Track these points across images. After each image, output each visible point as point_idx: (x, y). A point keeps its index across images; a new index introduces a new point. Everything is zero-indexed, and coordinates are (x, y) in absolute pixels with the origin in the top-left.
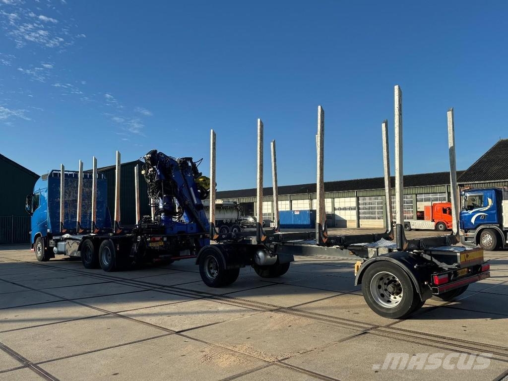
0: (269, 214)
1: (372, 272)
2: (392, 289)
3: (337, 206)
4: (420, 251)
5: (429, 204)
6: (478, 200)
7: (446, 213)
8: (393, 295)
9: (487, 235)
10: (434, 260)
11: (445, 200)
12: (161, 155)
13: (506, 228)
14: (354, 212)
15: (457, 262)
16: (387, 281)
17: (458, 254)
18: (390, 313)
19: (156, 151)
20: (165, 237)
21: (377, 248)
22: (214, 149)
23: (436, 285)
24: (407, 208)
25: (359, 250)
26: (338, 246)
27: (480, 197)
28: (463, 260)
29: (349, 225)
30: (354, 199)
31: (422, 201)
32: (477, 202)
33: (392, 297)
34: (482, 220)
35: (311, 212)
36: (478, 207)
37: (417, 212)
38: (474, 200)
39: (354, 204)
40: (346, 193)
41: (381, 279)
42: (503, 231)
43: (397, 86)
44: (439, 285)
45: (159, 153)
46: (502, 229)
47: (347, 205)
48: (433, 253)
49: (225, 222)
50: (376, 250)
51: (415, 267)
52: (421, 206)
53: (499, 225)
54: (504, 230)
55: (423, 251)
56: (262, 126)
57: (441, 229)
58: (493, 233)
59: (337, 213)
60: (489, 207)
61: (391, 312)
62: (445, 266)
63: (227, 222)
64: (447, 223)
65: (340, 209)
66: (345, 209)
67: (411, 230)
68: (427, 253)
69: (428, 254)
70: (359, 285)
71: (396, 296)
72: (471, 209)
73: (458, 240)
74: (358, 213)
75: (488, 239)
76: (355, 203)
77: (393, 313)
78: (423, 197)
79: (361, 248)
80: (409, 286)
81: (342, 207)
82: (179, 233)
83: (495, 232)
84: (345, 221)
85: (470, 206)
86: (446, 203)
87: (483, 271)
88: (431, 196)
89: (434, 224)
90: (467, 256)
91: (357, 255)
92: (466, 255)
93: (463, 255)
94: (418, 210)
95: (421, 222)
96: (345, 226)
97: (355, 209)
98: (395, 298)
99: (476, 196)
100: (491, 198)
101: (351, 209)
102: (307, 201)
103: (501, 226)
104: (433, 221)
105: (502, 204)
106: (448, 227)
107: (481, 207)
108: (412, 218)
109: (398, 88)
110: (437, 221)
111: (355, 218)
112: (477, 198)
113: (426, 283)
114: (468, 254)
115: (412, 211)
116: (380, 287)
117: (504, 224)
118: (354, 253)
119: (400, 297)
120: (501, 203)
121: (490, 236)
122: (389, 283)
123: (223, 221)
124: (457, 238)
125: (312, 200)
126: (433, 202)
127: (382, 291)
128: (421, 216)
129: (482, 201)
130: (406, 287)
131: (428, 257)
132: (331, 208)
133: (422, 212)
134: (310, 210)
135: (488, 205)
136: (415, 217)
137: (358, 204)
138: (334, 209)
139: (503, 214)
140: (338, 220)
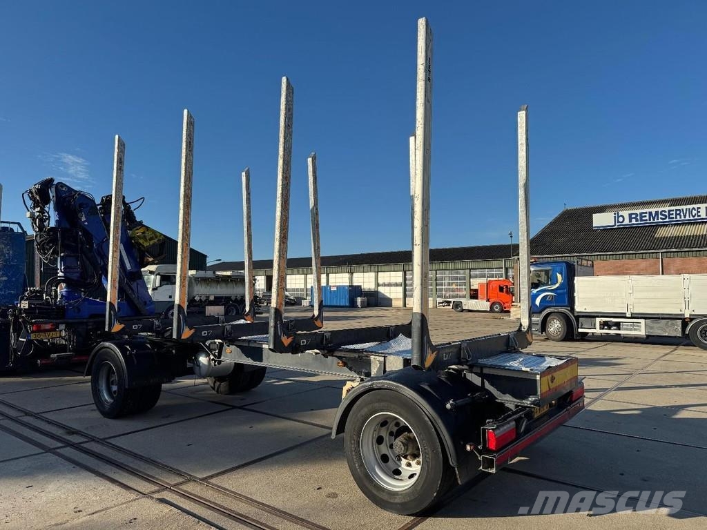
0: (302, 290)
1: (365, 410)
2: (403, 449)
3: (380, 282)
4: (461, 367)
5: (484, 281)
6: (544, 276)
7: (503, 292)
8: (405, 457)
9: (555, 321)
10: (488, 386)
11: (502, 277)
12: (62, 187)
13: (578, 312)
14: (400, 289)
15: (535, 393)
16: (394, 430)
17: (538, 377)
18: (396, 504)
19: (52, 180)
20: (62, 324)
21: (385, 357)
22: (120, 169)
23: (489, 451)
24: (460, 285)
25: (353, 359)
26: (317, 351)
27: (547, 272)
28: (545, 389)
29: (395, 303)
30: (401, 274)
31: (476, 277)
32: (543, 279)
33: (404, 461)
34: (550, 302)
35: (350, 288)
36: (544, 284)
37: (471, 290)
38: (539, 276)
39: (400, 280)
40: (392, 266)
41: (384, 424)
42: (574, 316)
43: (424, 18)
44: (497, 451)
45: (58, 183)
46: (573, 314)
47: (393, 281)
48: (486, 371)
49: (233, 298)
50: (382, 359)
51: (448, 406)
52: (476, 283)
53: (569, 308)
54: (576, 314)
55: (465, 367)
56: (191, 124)
57: (496, 310)
58: (562, 318)
59: (381, 289)
60: (557, 285)
61: (397, 500)
62: (509, 401)
63: (236, 299)
64: (504, 304)
65: (384, 285)
66: (389, 285)
67: (463, 310)
68: (475, 369)
69: (476, 374)
70: (340, 435)
71: (411, 462)
72: (536, 288)
73: (530, 340)
74: (405, 290)
75: (556, 326)
76: (401, 278)
77: (402, 504)
78: (477, 272)
79: (356, 355)
80: (434, 449)
81: (387, 282)
82: (92, 316)
83: (564, 318)
84: (391, 300)
85: (535, 284)
86: (504, 281)
87: (573, 400)
88: (486, 272)
89: (488, 304)
90: (553, 379)
91: (351, 369)
92: (550, 377)
93: (544, 379)
94: (472, 288)
95: (474, 301)
96: (390, 305)
97: (401, 285)
98: (409, 465)
99: (541, 271)
100: (561, 274)
101: (397, 285)
102: (347, 275)
103: (572, 310)
104: (488, 300)
105: (575, 282)
106: (505, 308)
107: (547, 284)
108: (464, 297)
109: (424, 23)
110: (492, 300)
111: (401, 296)
112: (543, 273)
113: (468, 448)
114: (555, 375)
115: (465, 289)
116: (380, 440)
117: (576, 307)
118: (345, 364)
119: (418, 463)
120: (574, 279)
121: (558, 322)
122: (397, 435)
123: (230, 297)
124: (529, 336)
125: (352, 273)
126: (489, 279)
127: (384, 449)
128: (474, 295)
129: (548, 278)
130: (429, 450)
131: (477, 380)
132: (374, 283)
133: (476, 290)
134: (350, 286)
135: (557, 282)
136: (468, 296)
137: (405, 279)
138: (378, 285)
139: (575, 294)
140: (381, 298)
